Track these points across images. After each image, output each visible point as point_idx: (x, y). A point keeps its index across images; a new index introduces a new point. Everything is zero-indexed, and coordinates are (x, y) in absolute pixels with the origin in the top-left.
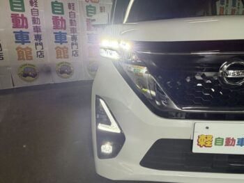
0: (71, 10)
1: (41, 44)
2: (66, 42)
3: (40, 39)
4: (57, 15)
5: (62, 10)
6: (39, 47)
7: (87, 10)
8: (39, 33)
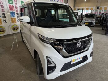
0: (15, 3)
1: (5, 17)
2: (15, 16)
3: (5, 15)
4: (10, 4)
5: (12, 2)
6: (4, 19)
7: (21, 3)
8: (4, 12)
